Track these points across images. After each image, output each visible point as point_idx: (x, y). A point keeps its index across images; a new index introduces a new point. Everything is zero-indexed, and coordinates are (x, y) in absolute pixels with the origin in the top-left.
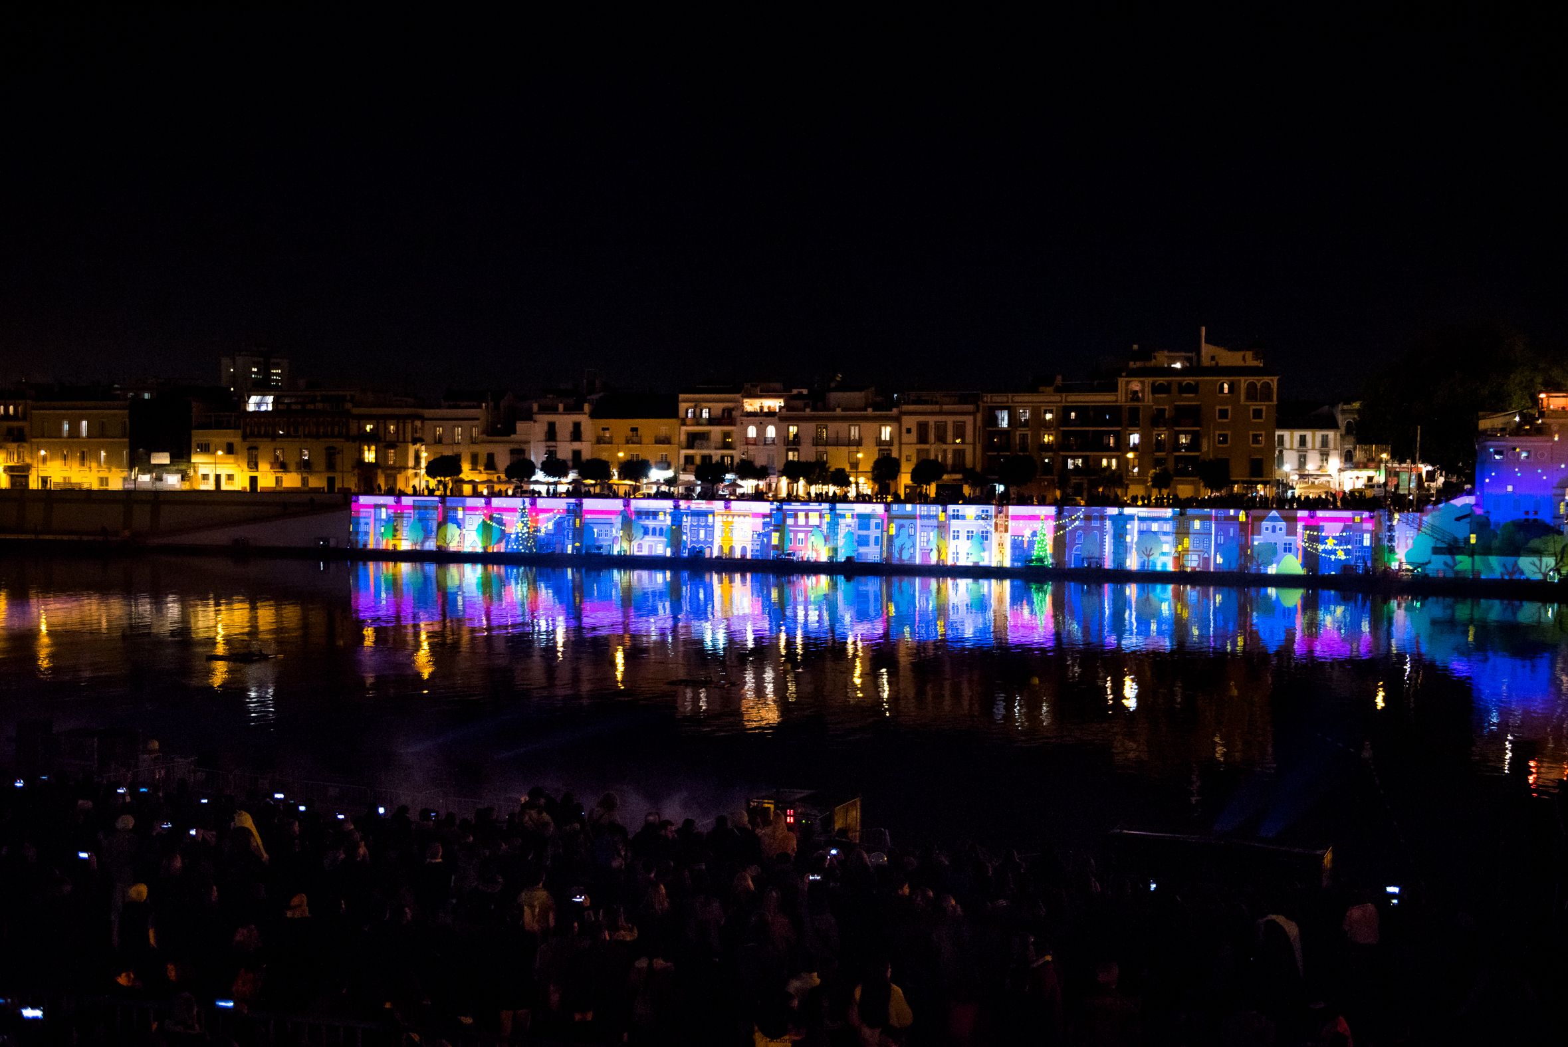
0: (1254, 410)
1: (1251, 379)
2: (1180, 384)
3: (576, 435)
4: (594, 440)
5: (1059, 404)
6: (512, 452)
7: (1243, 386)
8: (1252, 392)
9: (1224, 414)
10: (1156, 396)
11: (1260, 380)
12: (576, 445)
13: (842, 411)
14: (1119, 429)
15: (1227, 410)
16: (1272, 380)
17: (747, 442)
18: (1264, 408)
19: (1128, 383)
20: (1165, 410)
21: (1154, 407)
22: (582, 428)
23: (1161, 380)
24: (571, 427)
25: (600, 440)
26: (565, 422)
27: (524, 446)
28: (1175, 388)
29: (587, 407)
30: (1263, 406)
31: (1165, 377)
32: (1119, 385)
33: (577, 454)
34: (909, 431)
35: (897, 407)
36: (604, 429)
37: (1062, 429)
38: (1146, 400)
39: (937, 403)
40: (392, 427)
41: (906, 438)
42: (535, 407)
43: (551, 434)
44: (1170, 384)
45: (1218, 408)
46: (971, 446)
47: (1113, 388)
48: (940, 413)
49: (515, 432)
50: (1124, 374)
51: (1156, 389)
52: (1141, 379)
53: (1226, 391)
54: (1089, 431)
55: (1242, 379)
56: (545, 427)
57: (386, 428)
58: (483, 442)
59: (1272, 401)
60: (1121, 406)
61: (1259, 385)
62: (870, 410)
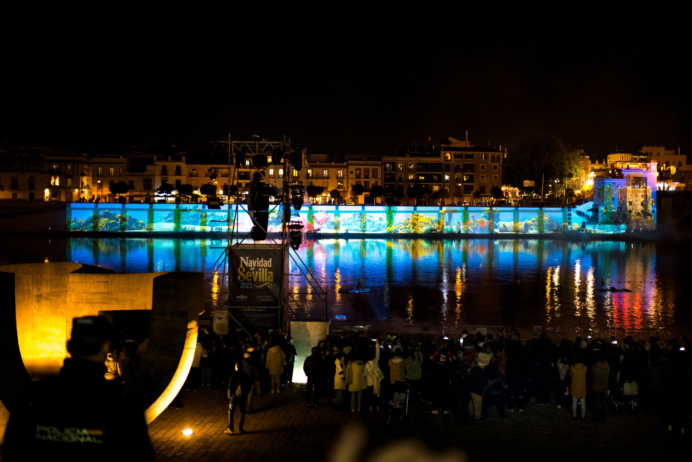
0: (494, 166)
1: (493, 153)
2: (466, 155)
3: (178, 172)
4: (188, 175)
5: (416, 162)
6: (145, 180)
7: (490, 156)
8: (493, 159)
9: (483, 167)
10: (456, 159)
11: (496, 154)
12: (178, 178)
13: (320, 163)
14: (441, 173)
15: (484, 166)
16: (501, 154)
17: (270, 177)
18: (498, 165)
19: (445, 154)
20: (460, 165)
21: (456, 164)
22: (182, 169)
23: (458, 153)
24: (175, 169)
25: (191, 175)
26: (172, 166)
27: (151, 178)
28: (464, 156)
29: (184, 158)
30: (497, 164)
31: (460, 151)
32: (441, 154)
33: (178, 182)
34: (352, 172)
35: (346, 161)
36: (193, 170)
37: (417, 173)
38: (452, 161)
39: (364, 160)
40: (69, 167)
41: (351, 176)
42: (155, 158)
43: (164, 171)
44: (462, 155)
45: (481, 165)
46: (380, 180)
47: (439, 155)
48: (366, 165)
49: (146, 170)
50: (443, 150)
51: (456, 156)
52: (451, 152)
53: (483, 158)
54: (428, 174)
55: (490, 153)
56: (161, 168)
57: (66, 167)
58: (127, 175)
59: (500, 163)
60: (441, 164)
61: (496, 156)
62: (333, 163)
